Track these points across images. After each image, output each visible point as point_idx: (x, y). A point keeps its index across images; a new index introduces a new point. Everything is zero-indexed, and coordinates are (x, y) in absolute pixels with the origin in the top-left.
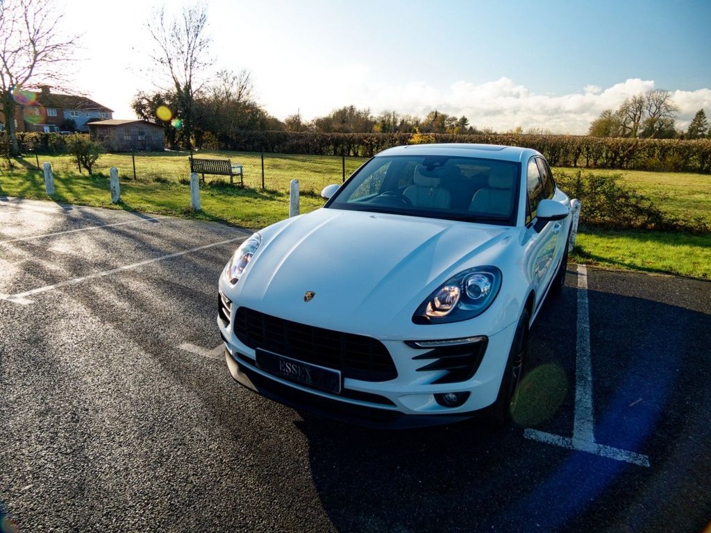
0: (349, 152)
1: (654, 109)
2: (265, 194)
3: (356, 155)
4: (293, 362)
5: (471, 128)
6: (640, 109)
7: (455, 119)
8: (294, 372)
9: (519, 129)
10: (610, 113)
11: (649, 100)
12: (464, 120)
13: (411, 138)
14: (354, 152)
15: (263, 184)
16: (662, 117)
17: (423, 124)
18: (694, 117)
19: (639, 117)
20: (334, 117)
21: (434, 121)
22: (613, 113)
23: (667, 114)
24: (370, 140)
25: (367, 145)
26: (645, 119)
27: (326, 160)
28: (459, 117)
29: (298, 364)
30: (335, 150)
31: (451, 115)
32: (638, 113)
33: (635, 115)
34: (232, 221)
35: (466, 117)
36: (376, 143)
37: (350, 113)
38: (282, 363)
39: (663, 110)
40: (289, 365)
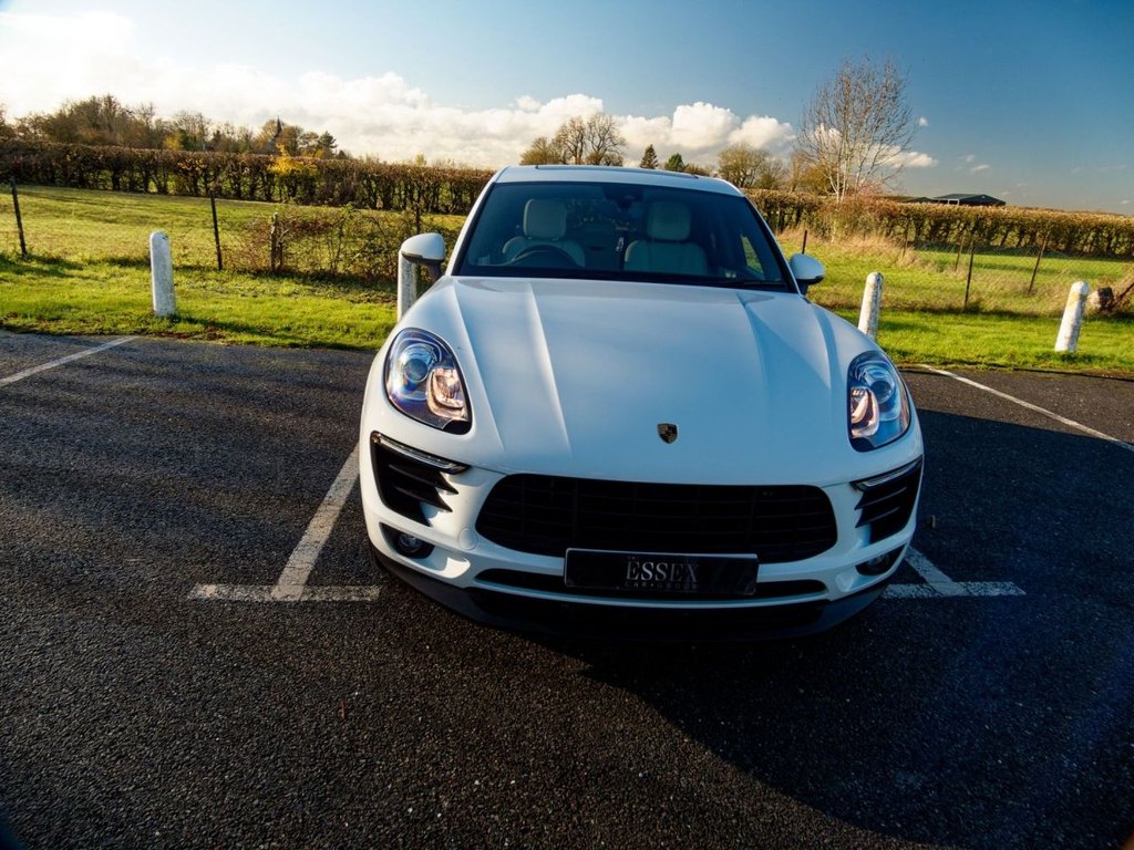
0: (147, 186)
1: (597, 140)
2: (34, 265)
3: (163, 191)
4: (657, 560)
5: (342, 152)
6: (581, 138)
7: (314, 136)
8: (660, 576)
9: (421, 159)
10: (544, 143)
11: (591, 127)
12: (328, 139)
13: (272, 164)
14: (159, 186)
15: (23, 245)
16: (607, 153)
17: (257, 141)
18: (643, 155)
19: (581, 151)
20: (71, 115)
21: (277, 136)
22: (549, 142)
23: (614, 149)
24: (191, 164)
25: (186, 172)
26: (588, 155)
27: (111, 199)
28: (320, 133)
29: (670, 560)
30: (115, 181)
31: (307, 129)
32: (579, 145)
33: (576, 148)
34: (12, 322)
35: (331, 134)
36: (204, 170)
37: (107, 110)
38: (634, 565)
39: (608, 142)
40: (648, 567)
